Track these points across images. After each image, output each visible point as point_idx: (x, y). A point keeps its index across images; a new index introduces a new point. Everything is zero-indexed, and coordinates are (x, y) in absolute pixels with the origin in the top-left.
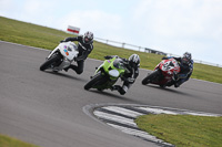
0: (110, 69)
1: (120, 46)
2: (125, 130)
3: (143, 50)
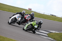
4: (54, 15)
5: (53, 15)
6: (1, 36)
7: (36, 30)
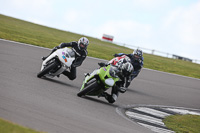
0: (106, 77)
1: (150, 52)
2: (154, 129)
3: (170, 57)
4: (186, 59)
5: (180, 58)
6: (14, 123)
7: (116, 94)
